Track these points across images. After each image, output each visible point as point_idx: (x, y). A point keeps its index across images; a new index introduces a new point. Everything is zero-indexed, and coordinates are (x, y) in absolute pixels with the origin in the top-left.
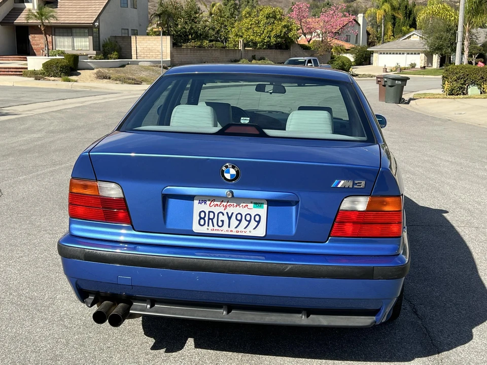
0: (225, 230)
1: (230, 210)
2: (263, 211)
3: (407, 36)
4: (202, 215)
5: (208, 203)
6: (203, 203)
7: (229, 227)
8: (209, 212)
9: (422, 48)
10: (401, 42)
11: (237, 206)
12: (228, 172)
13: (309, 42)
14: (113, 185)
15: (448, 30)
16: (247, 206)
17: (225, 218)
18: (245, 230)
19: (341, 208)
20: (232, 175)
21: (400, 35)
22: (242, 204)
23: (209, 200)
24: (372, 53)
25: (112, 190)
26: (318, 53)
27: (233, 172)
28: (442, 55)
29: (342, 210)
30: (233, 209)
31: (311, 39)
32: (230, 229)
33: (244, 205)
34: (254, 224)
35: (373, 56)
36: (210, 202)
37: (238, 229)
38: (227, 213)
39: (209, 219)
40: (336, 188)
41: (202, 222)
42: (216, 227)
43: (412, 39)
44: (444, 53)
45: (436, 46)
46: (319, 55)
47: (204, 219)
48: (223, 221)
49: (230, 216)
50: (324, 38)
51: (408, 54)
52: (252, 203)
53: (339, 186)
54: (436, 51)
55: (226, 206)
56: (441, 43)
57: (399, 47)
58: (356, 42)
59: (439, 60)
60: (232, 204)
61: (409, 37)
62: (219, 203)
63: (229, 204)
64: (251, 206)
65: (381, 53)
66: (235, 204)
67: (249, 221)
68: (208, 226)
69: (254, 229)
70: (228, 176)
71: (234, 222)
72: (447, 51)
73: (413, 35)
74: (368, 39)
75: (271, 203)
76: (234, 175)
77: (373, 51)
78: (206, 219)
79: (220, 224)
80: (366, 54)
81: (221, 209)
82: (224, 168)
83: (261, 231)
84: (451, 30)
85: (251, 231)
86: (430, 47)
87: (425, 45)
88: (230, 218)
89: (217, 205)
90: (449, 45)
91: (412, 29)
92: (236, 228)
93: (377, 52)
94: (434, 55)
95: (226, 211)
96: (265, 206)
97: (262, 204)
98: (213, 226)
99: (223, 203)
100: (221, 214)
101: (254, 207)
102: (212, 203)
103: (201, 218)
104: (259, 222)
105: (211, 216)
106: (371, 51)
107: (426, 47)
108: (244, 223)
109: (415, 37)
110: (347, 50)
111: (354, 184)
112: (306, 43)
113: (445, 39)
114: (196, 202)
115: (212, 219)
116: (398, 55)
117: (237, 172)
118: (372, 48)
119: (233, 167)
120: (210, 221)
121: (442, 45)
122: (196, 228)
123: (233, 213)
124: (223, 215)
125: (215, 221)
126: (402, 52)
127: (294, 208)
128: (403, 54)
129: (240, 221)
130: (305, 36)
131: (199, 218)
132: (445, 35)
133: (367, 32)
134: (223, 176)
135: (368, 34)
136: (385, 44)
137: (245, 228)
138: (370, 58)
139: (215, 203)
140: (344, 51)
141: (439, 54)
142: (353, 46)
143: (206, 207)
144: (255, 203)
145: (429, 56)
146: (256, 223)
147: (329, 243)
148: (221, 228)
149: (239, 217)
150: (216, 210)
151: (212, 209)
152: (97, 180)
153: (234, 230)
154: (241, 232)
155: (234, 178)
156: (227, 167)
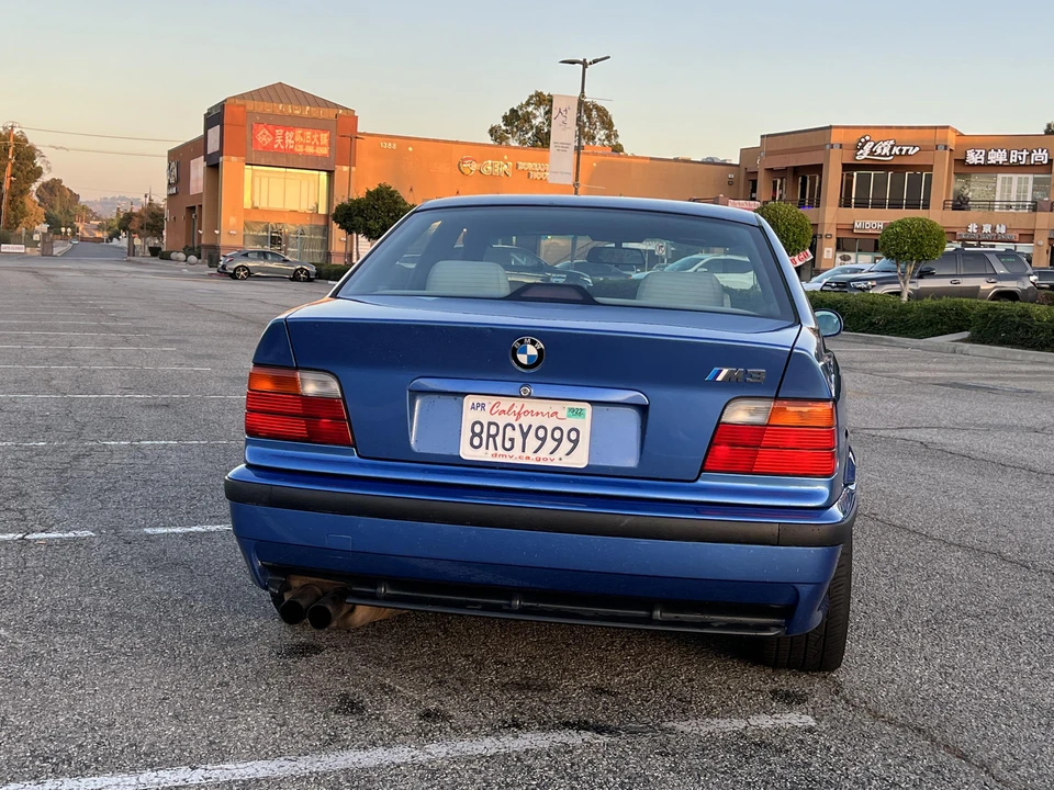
0: (515, 457)
1: (525, 421)
2: (584, 425)
4: (477, 429)
6: (479, 409)
7: (523, 450)
8: (490, 424)
11: (537, 414)
12: (524, 351)
14: (324, 376)
16: (556, 413)
17: (517, 435)
18: (552, 456)
20: (530, 357)
22: (547, 411)
23: (489, 403)
27: (532, 350)
29: (724, 423)
30: (532, 420)
32: (525, 455)
33: (551, 411)
34: (566, 445)
36: (490, 406)
37: (539, 454)
38: (520, 425)
39: (489, 436)
40: (713, 381)
41: (476, 441)
42: (500, 450)
47: (479, 435)
48: (512, 440)
49: (525, 431)
52: (564, 408)
53: (719, 378)
55: (519, 414)
60: (530, 410)
62: (506, 409)
63: (524, 409)
64: (563, 413)
66: (535, 411)
67: (559, 441)
68: (487, 448)
69: (568, 454)
70: (523, 359)
71: (532, 442)
76: (534, 356)
78: (484, 436)
79: (508, 445)
81: (511, 419)
82: (516, 344)
83: (580, 460)
85: (561, 459)
88: (525, 435)
89: (504, 411)
92: (535, 452)
95: (519, 422)
96: (588, 415)
97: (582, 410)
98: (496, 449)
99: (514, 409)
100: (509, 428)
101: (569, 416)
102: (495, 409)
103: (474, 435)
104: (576, 442)
105: (493, 430)
108: (549, 444)
111: (745, 375)
114: (467, 406)
115: (494, 437)
117: (540, 351)
119: (533, 343)
120: (491, 439)
122: (467, 453)
123: (530, 426)
124: (514, 429)
125: (499, 439)
129: (543, 440)
131: (471, 434)
134: (515, 358)
137: (552, 453)
144: (571, 409)
146: (572, 444)
147: (700, 482)
148: (510, 453)
149: (541, 433)
150: (502, 421)
151: (495, 419)
152: (297, 369)
153: (532, 456)
154: (545, 459)
155: (535, 363)
156: (522, 342)
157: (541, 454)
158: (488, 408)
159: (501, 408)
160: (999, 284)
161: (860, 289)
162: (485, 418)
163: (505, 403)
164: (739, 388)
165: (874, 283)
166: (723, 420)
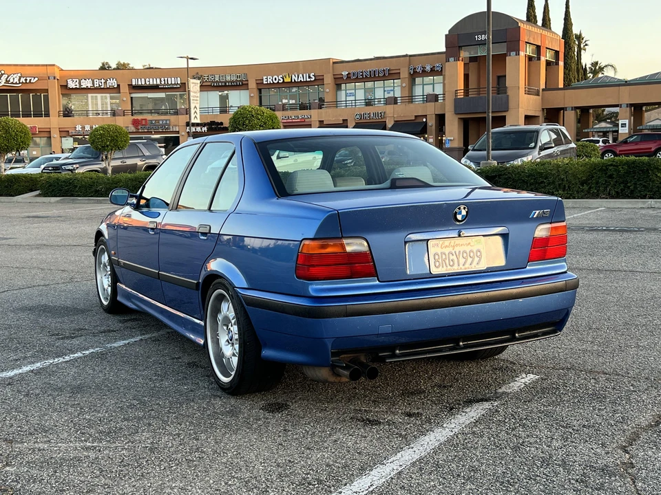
0: (456, 269)
1: (457, 249)
6: (435, 246)
7: (458, 265)
8: (442, 254)
11: (462, 245)
12: (460, 213)
16: (470, 243)
17: (454, 257)
18: (471, 266)
22: (465, 243)
25: (354, 246)
27: (464, 213)
29: (535, 238)
30: (460, 248)
32: (459, 267)
34: (476, 259)
38: (455, 252)
39: (442, 260)
41: (437, 264)
42: (449, 267)
48: (453, 261)
49: (458, 255)
53: (535, 216)
55: (454, 246)
63: (455, 244)
67: (473, 258)
68: (443, 266)
69: (478, 264)
70: (459, 217)
71: (462, 261)
76: (464, 215)
78: (440, 260)
79: (451, 263)
82: (457, 210)
83: (483, 265)
85: (475, 267)
88: (458, 257)
89: (447, 246)
92: (464, 265)
98: (447, 266)
99: (451, 244)
100: (450, 255)
101: (475, 244)
102: (443, 245)
103: (436, 260)
105: (444, 257)
108: (470, 260)
111: (544, 213)
115: (444, 260)
117: (467, 212)
119: (464, 208)
120: (443, 262)
122: (435, 271)
123: (460, 251)
124: (453, 254)
125: (447, 261)
129: (466, 258)
131: (434, 261)
134: (456, 217)
137: (471, 264)
144: (476, 240)
146: (479, 258)
147: (528, 267)
148: (453, 267)
149: (465, 255)
150: (447, 251)
151: (444, 250)
152: (342, 237)
153: (463, 267)
154: (469, 268)
155: (464, 218)
156: (459, 209)
157: (467, 266)
158: (440, 246)
159: (445, 245)
160: (147, 161)
161: (69, 170)
162: (439, 250)
163: (447, 242)
164: (541, 220)
165: (78, 166)
166: (535, 236)
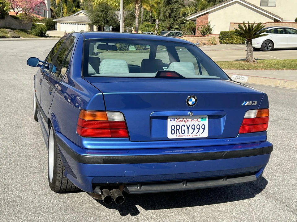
0: (186, 136)
1: (188, 123)
2: (206, 122)
3: (77, 13)
4: (173, 128)
5: (176, 120)
6: (173, 121)
7: (188, 133)
8: (177, 125)
9: (87, 21)
10: (74, 17)
11: (192, 121)
12: (191, 101)
13: (17, 14)
14: (117, 113)
15: (101, 11)
16: (197, 120)
17: (186, 128)
18: (197, 134)
19: (244, 117)
20: (193, 102)
21: (70, 12)
22: (194, 119)
23: (176, 118)
24: (56, 23)
26: (25, 22)
27: (194, 100)
28: (99, 26)
30: (190, 123)
31: (18, 12)
32: (188, 135)
33: (196, 119)
34: (201, 130)
35: (56, 25)
36: (177, 119)
37: (193, 134)
38: (187, 125)
39: (177, 130)
40: (244, 106)
41: (173, 132)
42: (181, 134)
43: (80, 15)
44: (100, 25)
45: (96, 20)
46: (25, 23)
47: (174, 130)
48: (184, 130)
49: (188, 127)
50: (26, 12)
51: (79, 24)
52: (200, 118)
53: (246, 105)
54: (96, 24)
55: (186, 121)
56: (98, 18)
57: (73, 20)
58: (44, 15)
59: (97, 29)
60: (189, 119)
61: (78, 14)
62: (182, 120)
63: (187, 119)
64: (199, 120)
65: (62, 23)
66: (191, 120)
67: (199, 129)
68: (177, 134)
69: (202, 133)
70: (190, 103)
71: (191, 130)
72: (102, 24)
73: (80, 13)
74: (52, 14)
75: (210, 117)
76: (194, 102)
77: (56, 22)
78: (175, 130)
79: (183, 132)
80: (52, 23)
81: (183, 123)
82: (188, 98)
83: (205, 135)
84: (103, 11)
85: (200, 135)
86: (92, 20)
87: (88, 19)
88: (188, 128)
89: (181, 121)
90: (103, 20)
91: (79, 9)
92: (192, 133)
93: (59, 22)
94: (94, 26)
96: (207, 119)
97: (205, 118)
98: (179, 134)
99: (184, 119)
100: (183, 126)
101: (201, 121)
102: (178, 120)
103: (172, 130)
104: (204, 129)
105: (178, 128)
106: (55, 22)
107: (90, 20)
108: (196, 130)
109: (82, 15)
110: (40, 20)
111: (253, 103)
112: (15, 15)
113: (100, 17)
114: (169, 120)
115: (178, 130)
116: (72, 25)
117: (196, 100)
118: (56, 20)
119: (194, 98)
120: (178, 131)
121: (99, 20)
122: (170, 136)
123: (190, 125)
124: (185, 126)
125: (180, 130)
126: (75, 23)
127: (222, 119)
128: (76, 24)
129: (194, 129)
130: (14, 10)
131: (171, 130)
132: (100, 14)
133: (51, 9)
134: (188, 103)
135: (52, 11)
136: (63, 18)
137: (197, 133)
138: (55, 26)
139: (180, 120)
140: (38, 21)
141: (97, 25)
142: (43, 18)
143: (175, 123)
144: (202, 118)
145: (91, 26)
146: (203, 130)
147: (238, 137)
148: (184, 135)
149: (193, 127)
151: (178, 124)
152: (106, 111)
153: (191, 135)
154: (195, 136)
155: (194, 104)
156: (190, 97)
